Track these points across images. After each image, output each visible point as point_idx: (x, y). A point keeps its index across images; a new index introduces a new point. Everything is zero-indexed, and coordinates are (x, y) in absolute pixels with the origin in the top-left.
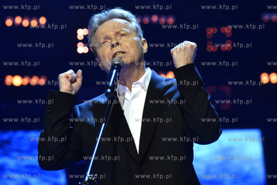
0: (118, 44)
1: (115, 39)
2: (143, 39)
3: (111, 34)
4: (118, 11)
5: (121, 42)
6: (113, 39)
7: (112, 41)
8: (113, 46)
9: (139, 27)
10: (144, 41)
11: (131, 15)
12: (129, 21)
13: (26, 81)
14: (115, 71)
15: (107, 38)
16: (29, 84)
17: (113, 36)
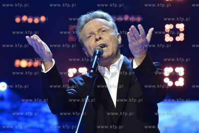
0: (100, 38)
1: (99, 35)
2: (118, 34)
3: (95, 30)
4: (99, 13)
5: (102, 36)
6: (97, 35)
7: (95, 36)
8: (97, 40)
9: (115, 24)
10: (119, 35)
11: (109, 16)
12: (107, 20)
13: (30, 64)
14: (96, 57)
15: (92, 33)
16: (32, 66)
17: (96, 32)
